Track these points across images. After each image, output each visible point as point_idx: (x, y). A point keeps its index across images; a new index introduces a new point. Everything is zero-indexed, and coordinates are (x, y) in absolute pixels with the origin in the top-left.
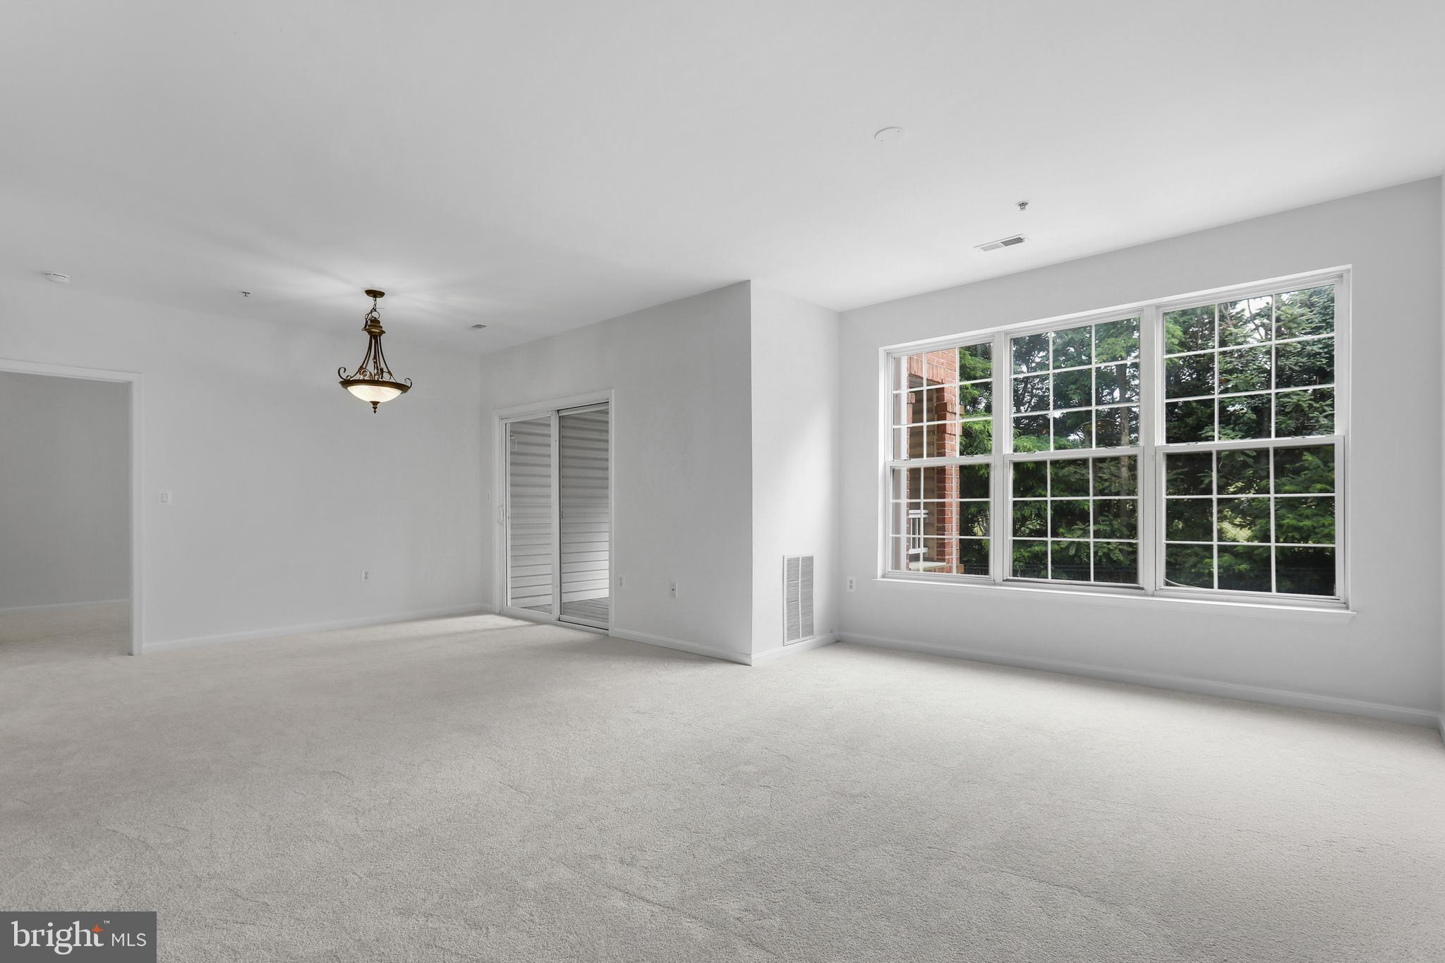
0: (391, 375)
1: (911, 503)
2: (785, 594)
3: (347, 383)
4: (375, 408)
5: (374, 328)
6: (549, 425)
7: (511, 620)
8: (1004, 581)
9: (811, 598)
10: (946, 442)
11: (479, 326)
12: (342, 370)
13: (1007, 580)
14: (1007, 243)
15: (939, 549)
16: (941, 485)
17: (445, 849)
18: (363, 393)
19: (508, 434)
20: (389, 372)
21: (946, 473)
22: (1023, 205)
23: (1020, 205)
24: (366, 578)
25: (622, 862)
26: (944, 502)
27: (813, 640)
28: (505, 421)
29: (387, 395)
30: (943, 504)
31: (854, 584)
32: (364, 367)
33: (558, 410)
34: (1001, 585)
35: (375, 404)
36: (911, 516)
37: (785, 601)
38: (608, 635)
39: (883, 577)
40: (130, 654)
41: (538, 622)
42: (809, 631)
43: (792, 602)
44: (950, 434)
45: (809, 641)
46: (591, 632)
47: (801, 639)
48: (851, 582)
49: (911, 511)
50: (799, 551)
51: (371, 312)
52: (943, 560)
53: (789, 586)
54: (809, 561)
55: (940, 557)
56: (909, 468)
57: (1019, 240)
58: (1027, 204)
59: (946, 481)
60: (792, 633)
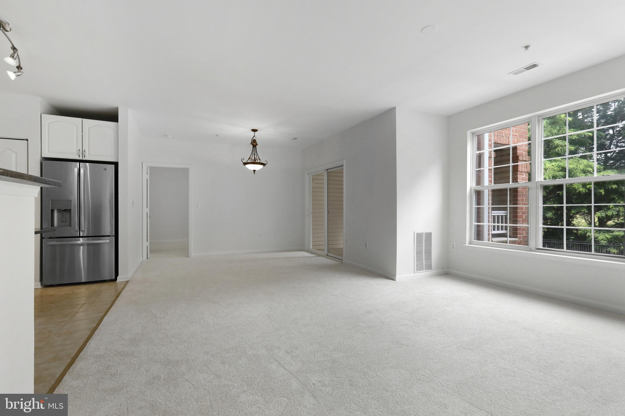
0: (260, 160)
1: (493, 207)
2: (415, 249)
3: (245, 164)
4: (254, 172)
5: (254, 143)
6: (324, 175)
7: (310, 254)
8: (536, 249)
9: (430, 252)
10: (518, 176)
11: (295, 139)
12: (243, 159)
13: (538, 249)
14: (528, 68)
15: (514, 231)
16: (515, 198)
17: (232, 334)
18: (251, 167)
19: (311, 180)
20: (259, 159)
21: (518, 192)
22: (527, 47)
23: (525, 47)
24: (260, 235)
25: (286, 352)
26: (517, 207)
27: (431, 272)
28: (310, 175)
29: (258, 167)
30: (516, 208)
31: (455, 247)
32: (251, 157)
33: (327, 170)
34: (535, 251)
35: (254, 171)
36: (493, 214)
37: (415, 253)
38: (342, 262)
39: (470, 244)
40: (189, 257)
41: (319, 255)
42: (429, 267)
43: (419, 253)
44: (521, 172)
45: (429, 272)
46: (337, 261)
47: (424, 271)
48: (453, 245)
49: (493, 212)
50: (423, 229)
51: (253, 137)
52: (516, 237)
53: (417, 246)
54: (429, 236)
55: (514, 236)
56: (492, 189)
57: (534, 66)
58: (529, 46)
59: (518, 196)
60: (419, 268)
